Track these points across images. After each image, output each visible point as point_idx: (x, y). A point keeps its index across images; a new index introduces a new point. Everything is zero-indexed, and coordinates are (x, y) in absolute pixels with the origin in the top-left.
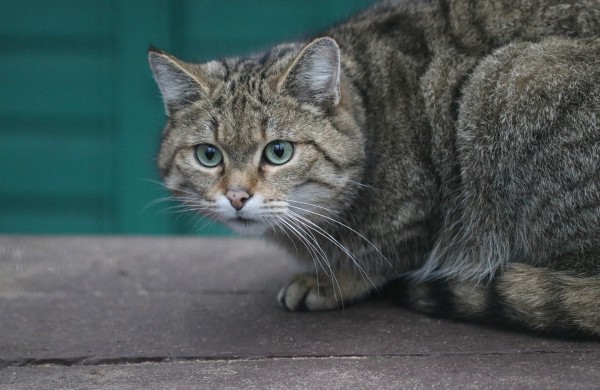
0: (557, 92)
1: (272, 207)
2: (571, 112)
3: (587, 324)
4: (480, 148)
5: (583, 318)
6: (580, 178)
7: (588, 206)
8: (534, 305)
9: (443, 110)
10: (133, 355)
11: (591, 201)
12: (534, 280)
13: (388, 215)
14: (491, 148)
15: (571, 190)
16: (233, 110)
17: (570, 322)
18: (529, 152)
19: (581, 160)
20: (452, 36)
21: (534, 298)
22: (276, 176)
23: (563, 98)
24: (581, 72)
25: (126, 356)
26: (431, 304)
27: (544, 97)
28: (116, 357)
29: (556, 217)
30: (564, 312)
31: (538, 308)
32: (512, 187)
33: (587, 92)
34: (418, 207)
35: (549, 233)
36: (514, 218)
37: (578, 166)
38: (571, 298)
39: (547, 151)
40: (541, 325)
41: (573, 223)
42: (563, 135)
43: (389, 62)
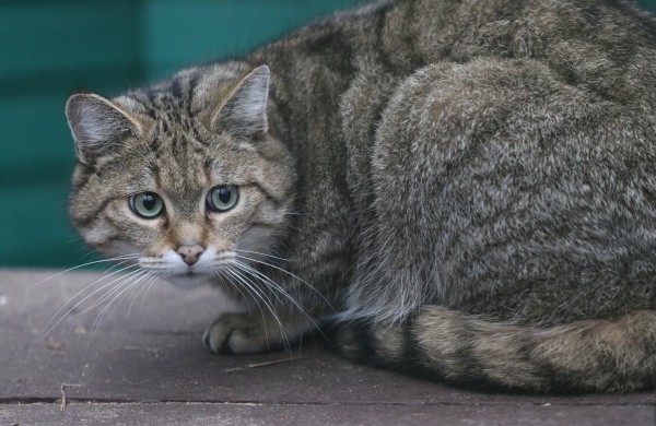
0: (471, 119)
1: (224, 258)
2: (484, 141)
3: (498, 375)
4: (392, 178)
5: (494, 367)
6: (490, 212)
7: (499, 244)
8: (444, 352)
9: (362, 131)
10: (27, 395)
11: (502, 237)
12: (446, 324)
13: (306, 245)
14: (402, 179)
15: (481, 225)
16: (175, 152)
17: (480, 371)
18: (439, 184)
19: (491, 193)
20: (381, 52)
21: (446, 344)
22: (225, 225)
23: (476, 126)
24: (499, 98)
25: (19, 395)
26: (354, 348)
27: (459, 125)
28: (8, 396)
29: (466, 255)
30: (475, 360)
31: (450, 355)
32: (422, 221)
33: (504, 120)
34: (334, 237)
35: (461, 273)
36: (427, 256)
37: (488, 200)
38: (482, 345)
39: (456, 183)
40: (452, 374)
41: (484, 262)
42: (473, 166)
43: (315, 78)
